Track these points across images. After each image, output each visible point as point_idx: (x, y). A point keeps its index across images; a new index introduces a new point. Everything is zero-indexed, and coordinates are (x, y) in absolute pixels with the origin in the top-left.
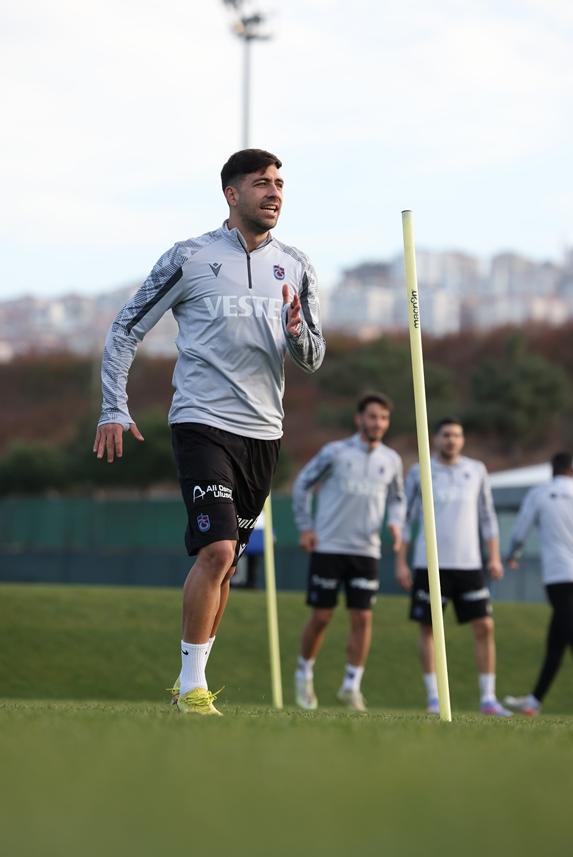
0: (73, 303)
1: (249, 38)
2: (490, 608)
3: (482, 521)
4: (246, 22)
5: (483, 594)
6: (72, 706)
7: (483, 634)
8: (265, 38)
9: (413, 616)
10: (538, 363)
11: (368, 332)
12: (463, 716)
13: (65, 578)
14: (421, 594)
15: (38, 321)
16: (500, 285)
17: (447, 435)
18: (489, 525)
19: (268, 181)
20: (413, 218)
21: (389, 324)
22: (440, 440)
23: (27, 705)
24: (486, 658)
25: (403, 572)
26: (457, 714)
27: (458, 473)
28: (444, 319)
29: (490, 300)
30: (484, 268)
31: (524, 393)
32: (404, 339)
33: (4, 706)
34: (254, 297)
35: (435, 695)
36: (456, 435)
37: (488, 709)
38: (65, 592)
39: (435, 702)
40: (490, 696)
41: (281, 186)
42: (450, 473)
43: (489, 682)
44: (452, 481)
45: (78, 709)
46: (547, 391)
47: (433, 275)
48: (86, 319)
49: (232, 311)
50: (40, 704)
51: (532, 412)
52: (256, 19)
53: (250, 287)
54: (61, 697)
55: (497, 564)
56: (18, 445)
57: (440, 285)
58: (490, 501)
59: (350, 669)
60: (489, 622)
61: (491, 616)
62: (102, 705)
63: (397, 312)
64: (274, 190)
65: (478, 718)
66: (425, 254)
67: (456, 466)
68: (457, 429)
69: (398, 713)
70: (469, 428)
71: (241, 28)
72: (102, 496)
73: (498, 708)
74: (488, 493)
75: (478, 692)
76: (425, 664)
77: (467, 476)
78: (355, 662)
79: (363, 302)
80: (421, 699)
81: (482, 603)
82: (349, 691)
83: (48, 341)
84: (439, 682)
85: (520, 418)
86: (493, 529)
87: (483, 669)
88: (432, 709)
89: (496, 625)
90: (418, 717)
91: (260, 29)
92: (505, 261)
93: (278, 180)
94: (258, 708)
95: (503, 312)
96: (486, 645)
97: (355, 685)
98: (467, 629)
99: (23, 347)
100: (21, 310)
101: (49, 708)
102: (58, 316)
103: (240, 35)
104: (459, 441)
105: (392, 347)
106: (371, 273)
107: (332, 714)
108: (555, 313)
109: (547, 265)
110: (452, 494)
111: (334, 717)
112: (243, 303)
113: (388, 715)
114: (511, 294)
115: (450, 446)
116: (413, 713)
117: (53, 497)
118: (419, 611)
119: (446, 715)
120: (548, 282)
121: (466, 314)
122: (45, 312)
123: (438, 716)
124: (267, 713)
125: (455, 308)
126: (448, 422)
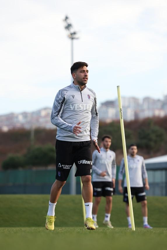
0: (25, 114)
1: (72, 39)
2: (146, 198)
3: (143, 173)
4: (72, 34)
5: (144, 194)
6: (27, 229)
7: (144, 205)
8: (77, 39)
9: (124, 201)
10: (157, 128)
11: (108, 121)
12: (138, 229)
13: (25, 193)
14: (126, 194)
15: (15, 120)
16: (145, 106)
17: (132, 149)
18: (145, 175)
19: (84, 71)
20: (120, 88)
21: (115, 118)
22: (130, 150)
23: (15, 229)
24: (145, 212)
25: (121, 188)
26: (136, 228)
27: (136, 160)
28: (130, 116)
29: (143, 111)
30: (141, 102)
31: (153, 137)
32: (119, 122)
33: (8, 230)
34: (83, 104)
35: (130, 223)
36: (135, 149)
37: (145, 227)
38: (24, 196)
39: (130, 225)
40: (146, 223)
41: (88, 72)
42: (134, 160)
43: (146, 219)
44: (134, 162)
45: (29, 230)
46: (160, 136)
47: (127, 104)
48: (29, 119)
49: (78, 108)
50: (18, 229)
51: (156, 142)
52: (75, 33)
53: (82, 102)
54: (24, 226)
55: (147, 186)
56: (10, 155)
57: (129, 107)
58: (145, 168)
59: (107, 214)
60: (146, 202)
61: (146, 200)
62: (36, 228)
63: (117, 115)
64: (86, 73)
65: (143, 229)
66: (124, 98)
67: (135, 158)
68: (135, 147)
69: (120, 228)
70: (139, 147)
71: (70, 36)
72: (34, 169)
73: (148, 226)
74: (144, 165)
75: (143, 222)
76: (127, 214)
77: (138, 161)
78: (108, 213)
79: (107, 112)
80: (126, 224)
81: (144, 196)
82: (107, 221)
83: (18, 125)
84: (131, 219)
85: (152, 144)
86: (146, 175)
87: (144, 215)
88: (130, 227)
89: (148, 203)
90: (126, 230)
91: (76, 36)
92: (147, 99)
93: (87, 70)
94: (80, 228)
95: (147, 114)
96: (145, 208)
97: (108, 219)
98: (140, 204)
99: (11, 127)
100: (10, 117)
101: (21, 230)
102: (21, 118)
103: (70, 38)
104: (136, 151)
105: (115, 124)
106: (109, 104)
107: (101, 229)
108: (161, 114)
109: (159, 100)
110: (134, 166)
111: (102, 230)
112: (80, 106)
113: (117, 229)
114: (149, 109)
115: (133, 152)
116: (124, 228)
117: (21, 169)
118: (126, 199)
119: (133, 229)
120: (159, 105)
121: (136, 115)
122: (17, 117)
123: (131, 229)
124: (82, 229)
125: (133, 113)
126: (133, 145)
